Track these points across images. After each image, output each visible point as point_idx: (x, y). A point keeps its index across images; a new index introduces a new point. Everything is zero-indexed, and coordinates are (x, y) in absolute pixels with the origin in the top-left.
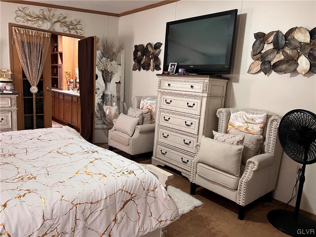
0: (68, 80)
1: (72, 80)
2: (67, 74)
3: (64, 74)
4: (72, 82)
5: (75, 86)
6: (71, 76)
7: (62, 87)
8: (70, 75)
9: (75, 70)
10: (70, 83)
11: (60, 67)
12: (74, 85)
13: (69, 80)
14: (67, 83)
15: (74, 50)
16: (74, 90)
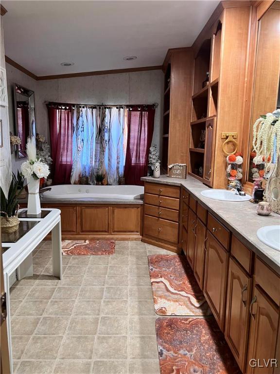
0: (227, 159)
1: (239, 160)
2: (228, 143)
3: (218, 143)
4: (240, 166)
5: (247, 176)
6: (239, 148)
7: (211, 179)
8: (234, 145)
9: (252, 131)
10: (233, 168)
11: (210, 125)
12: (243, 173)
13: (230, 159)
14: (226, 167)
15: (251, 74)
16: (243, 193)
